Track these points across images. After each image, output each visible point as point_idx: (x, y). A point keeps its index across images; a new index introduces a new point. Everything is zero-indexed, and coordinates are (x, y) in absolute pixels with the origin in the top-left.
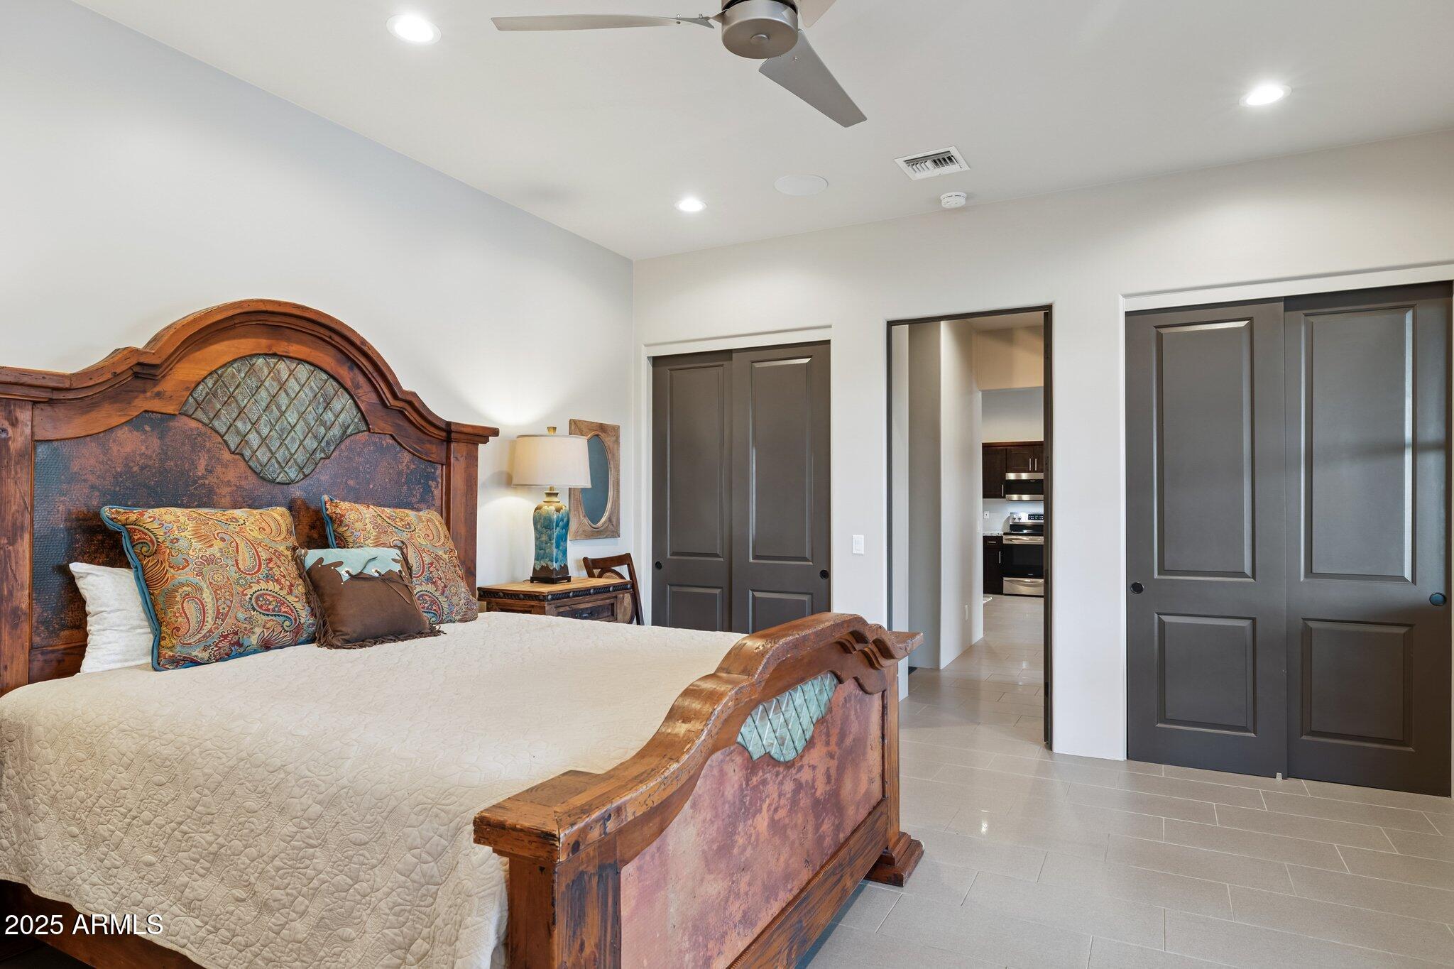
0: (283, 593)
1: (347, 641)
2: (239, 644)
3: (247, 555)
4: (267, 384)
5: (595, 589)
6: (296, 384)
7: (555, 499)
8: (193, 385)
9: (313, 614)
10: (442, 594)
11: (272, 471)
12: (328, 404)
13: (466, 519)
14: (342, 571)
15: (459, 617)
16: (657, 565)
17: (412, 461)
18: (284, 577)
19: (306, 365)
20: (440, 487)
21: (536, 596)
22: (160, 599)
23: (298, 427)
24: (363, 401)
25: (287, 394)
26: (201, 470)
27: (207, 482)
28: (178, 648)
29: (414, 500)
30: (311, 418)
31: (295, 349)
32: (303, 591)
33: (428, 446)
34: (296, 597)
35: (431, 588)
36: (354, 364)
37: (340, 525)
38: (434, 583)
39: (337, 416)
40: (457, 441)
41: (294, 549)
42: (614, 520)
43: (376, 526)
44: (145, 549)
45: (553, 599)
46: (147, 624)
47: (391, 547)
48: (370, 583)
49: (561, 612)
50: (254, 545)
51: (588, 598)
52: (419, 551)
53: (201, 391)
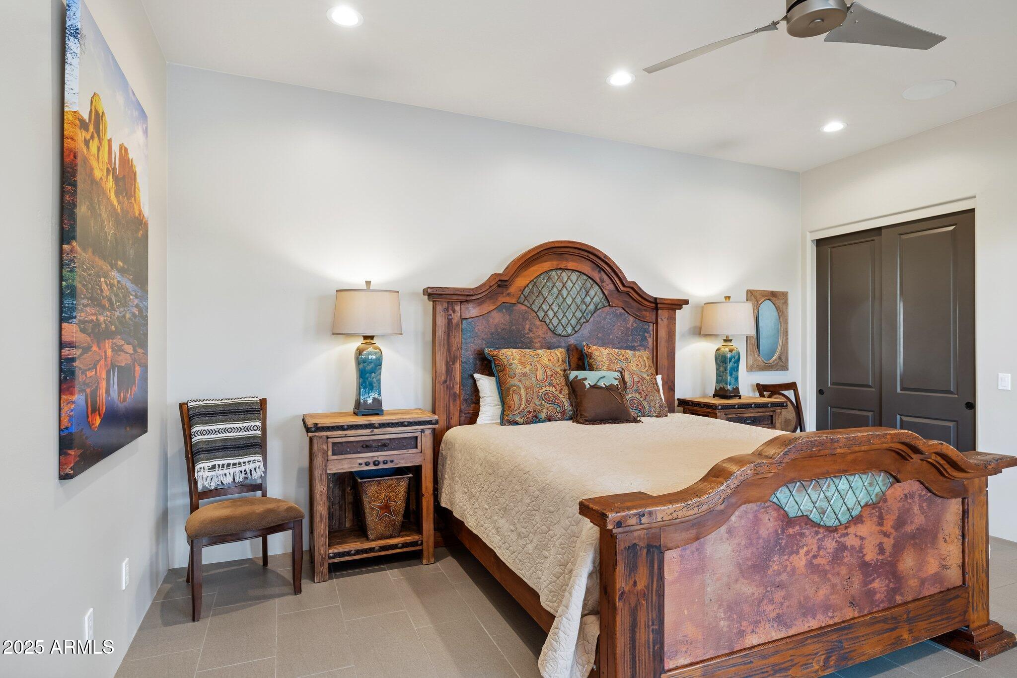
0: (557, 393)
1: (587, 421)
2: (536, 417)
3: (541, 373)
4: (557, 285)
5: (755, 405)
6: (571, 283)
7: (730, 344)
8: (523, 288)
9: (571, 405)
10: (645, 400)
11: (560, 330)
12: (588, 292)
13: (668, 356)
14: (586, 383)
15: (655, 414)
16: (820, 392)
17: (635, 322)
18: (558, 384)
19: (576, 272)
20: (652, 337)
21: (711, 406)
22: (504, 392)
23: (572, 307)
24: (606, 289)
25: (567, 289)
26: (527, 330)
27: (529, 336)
28: (510, 416)
29: (636, 345)
30: (578, 300)
31: (571, 265)
32: (567, 392)
33: (644, 312)
34: (563, 395)
35: (637, 395)
36: (601, 269)
37: (590, 359)
38: (640, 393)
39: (592, 299)
40: (662, 309)
41: (565, 370)
42: (783, 359)
43: (609, 359)
44: (499, 368)
45: (722, 409)
46: (500, 403)
47: (616, 371)
48: (600, 390)
49: (729, 418)
50: (545, 367)
51: (749, 410)
52: (632, 374)
53: (527, 291)
